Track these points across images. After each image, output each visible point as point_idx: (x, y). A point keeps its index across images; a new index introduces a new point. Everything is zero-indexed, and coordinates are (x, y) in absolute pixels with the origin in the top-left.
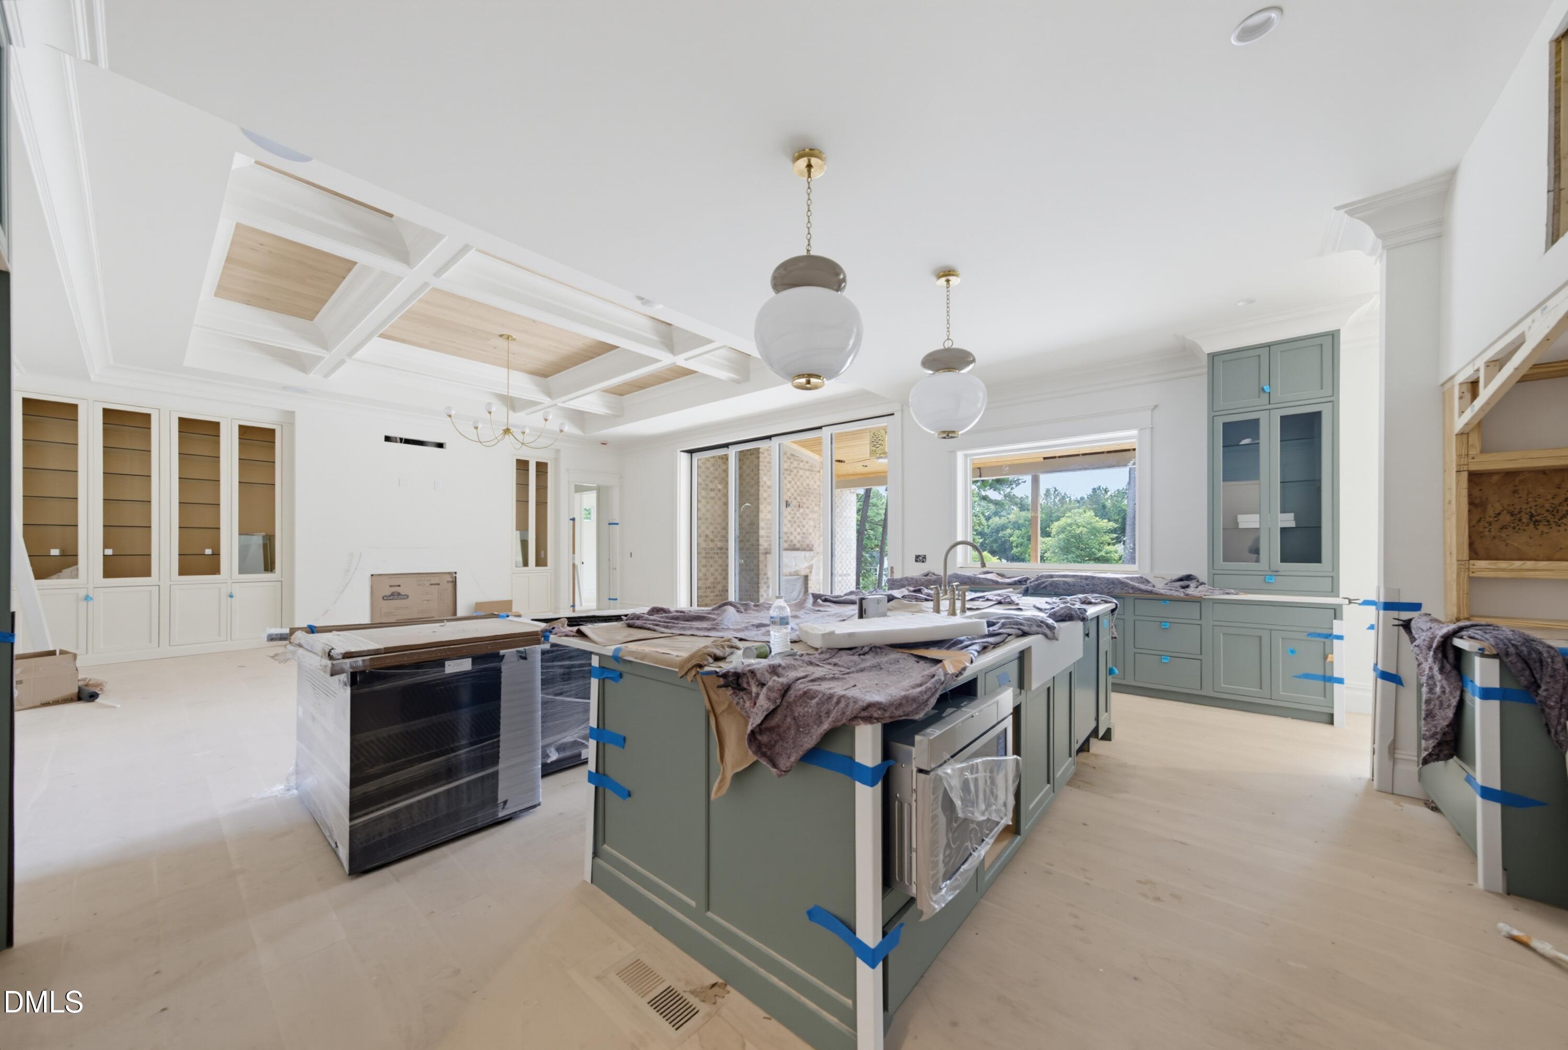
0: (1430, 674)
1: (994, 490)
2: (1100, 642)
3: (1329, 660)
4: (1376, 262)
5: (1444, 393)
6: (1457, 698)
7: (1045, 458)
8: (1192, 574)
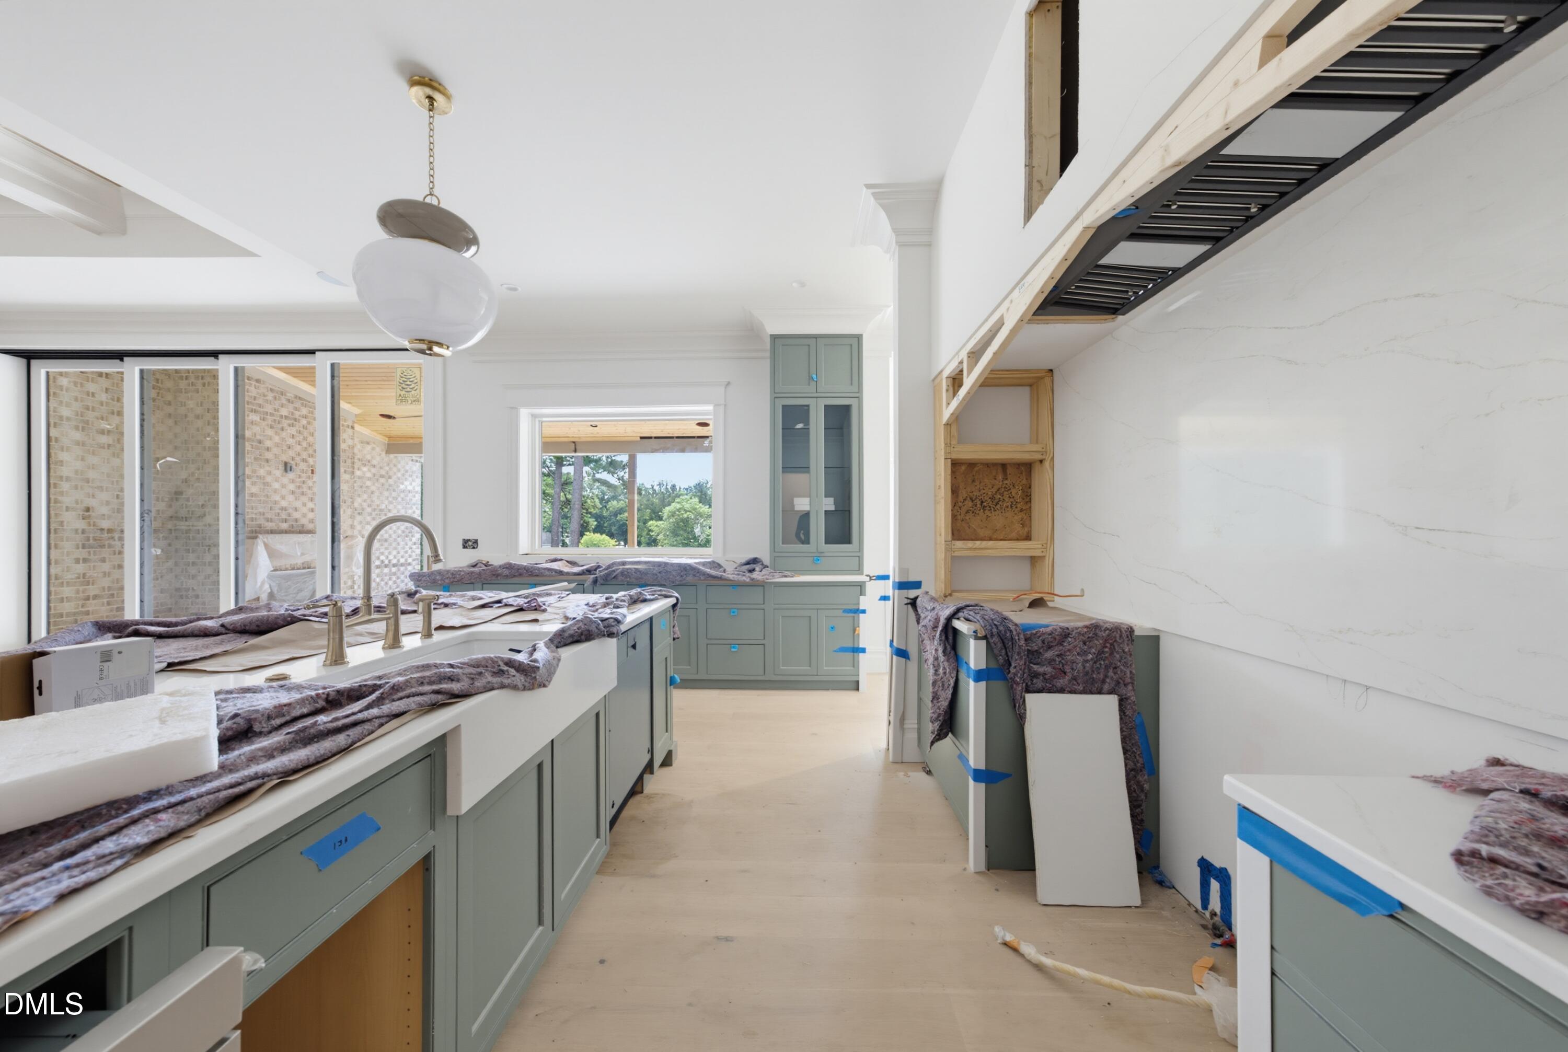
0: (936, 655)
1: (609, 473)
2: (655, 650)
3: (856, 633)
4: (890, 260)
5: (934, 387)
6: (954, 679)
7: (641, 438)
8: (758, 557)
